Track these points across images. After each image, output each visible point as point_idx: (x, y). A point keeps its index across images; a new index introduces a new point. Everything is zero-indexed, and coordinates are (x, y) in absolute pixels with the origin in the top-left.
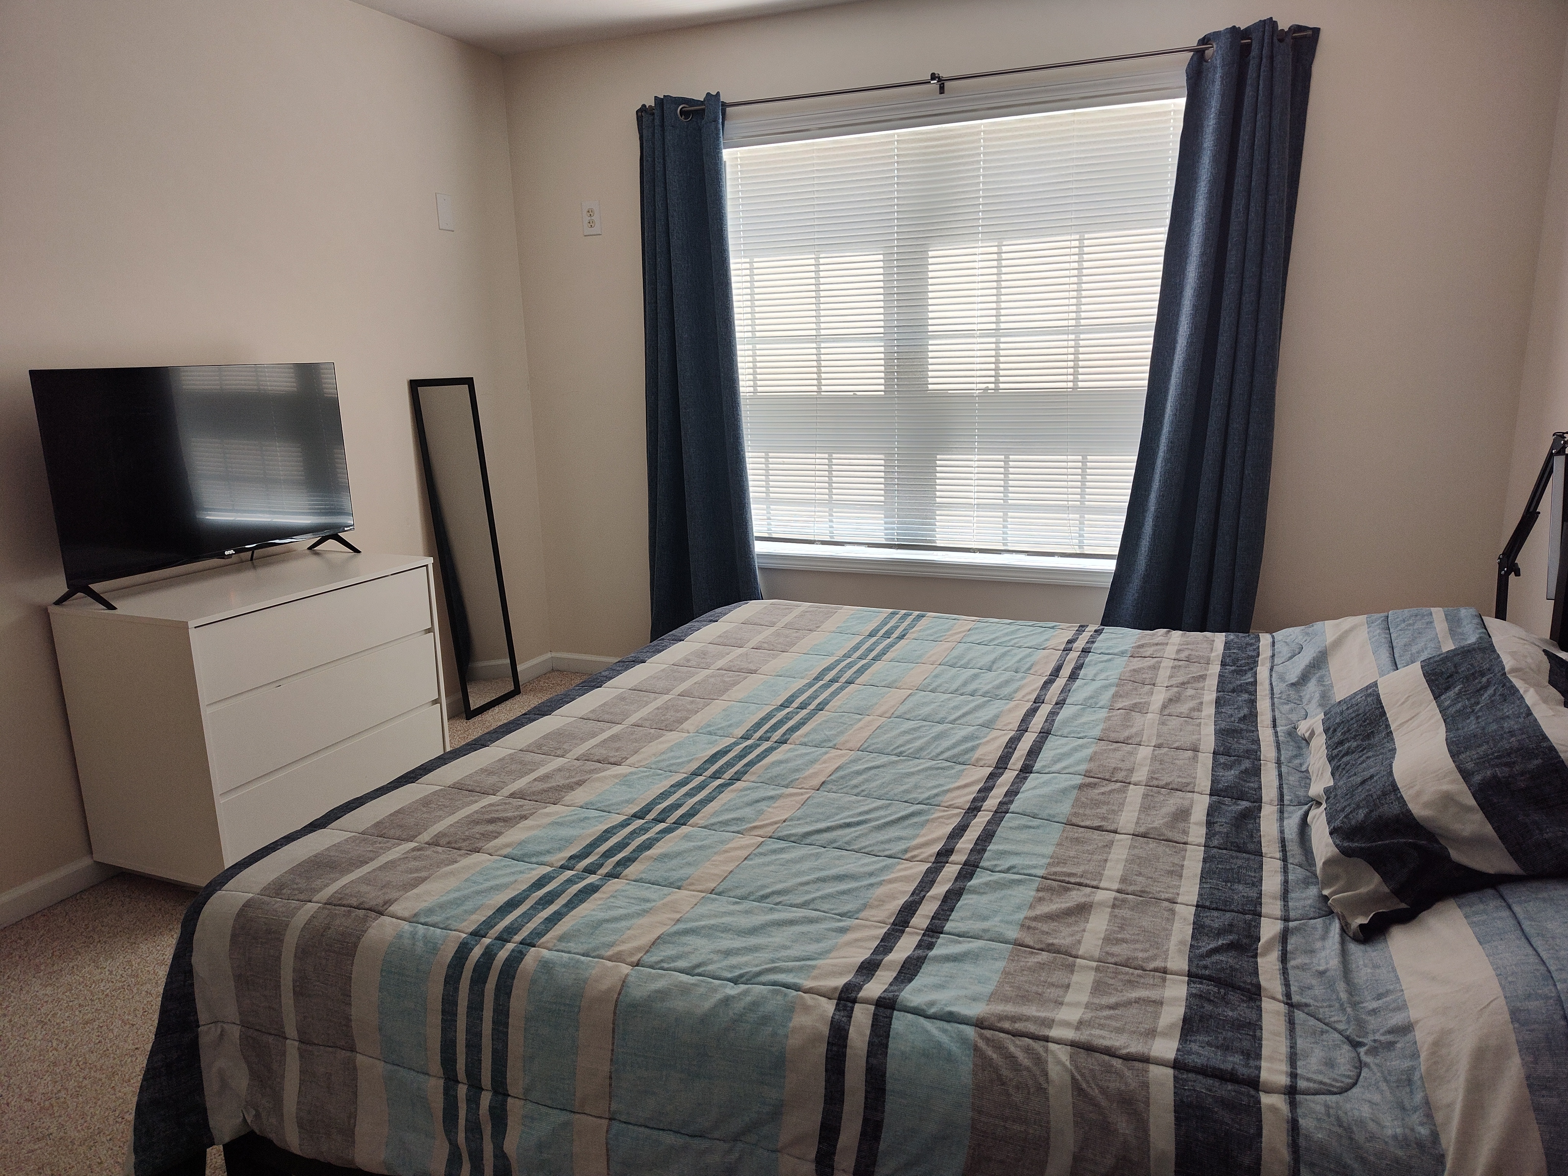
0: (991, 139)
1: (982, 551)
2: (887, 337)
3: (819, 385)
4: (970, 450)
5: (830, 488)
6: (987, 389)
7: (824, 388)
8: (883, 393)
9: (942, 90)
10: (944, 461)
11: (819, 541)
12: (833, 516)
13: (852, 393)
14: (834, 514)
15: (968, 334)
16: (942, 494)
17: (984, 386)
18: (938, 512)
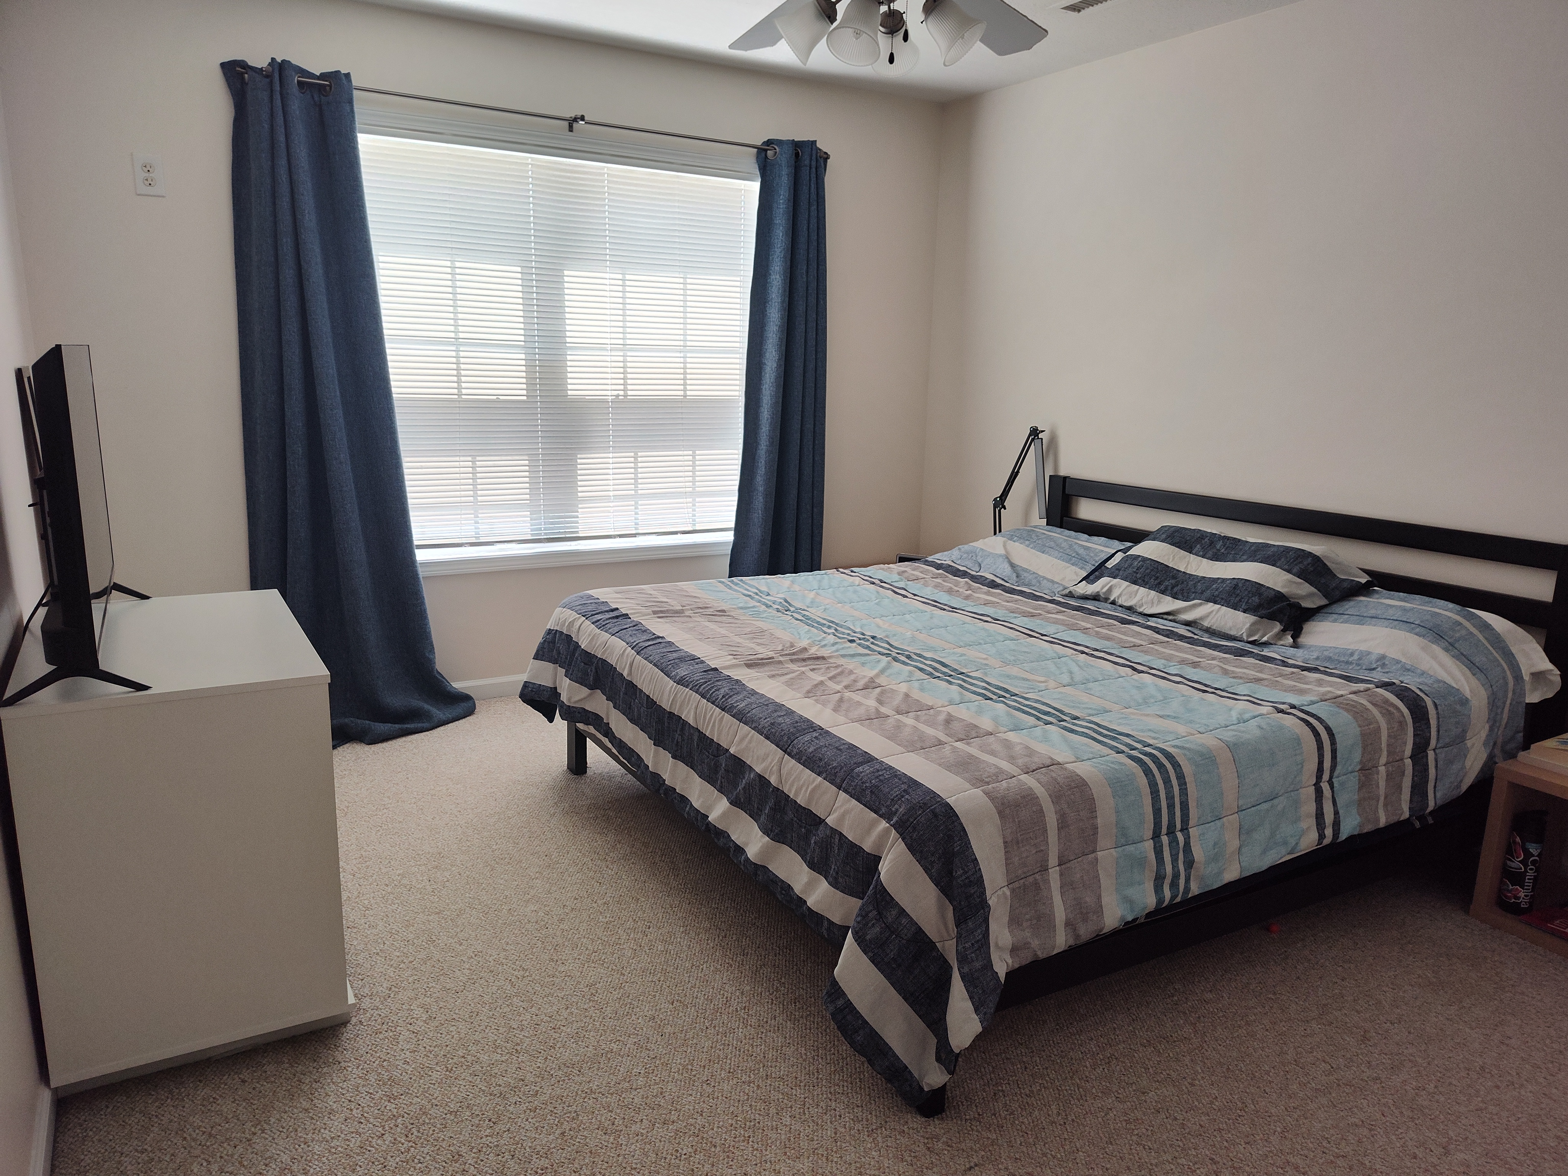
0: (617, 183)
1: (621, 536)
2: (528, 346)
3: (459, 388)
4: (606, 449)
5: (475, 490)
6: (618, 396)
7: (464, 391)
8: (525, 398)
9: (571, 129)
10: (585, 462)
11: (467, 543)
12: (478, 517)
13: (495, 397)
14: (480, 515)
15: (601, 347)
16: (583, 490)
17: (615, 393)
18: (580, 506)
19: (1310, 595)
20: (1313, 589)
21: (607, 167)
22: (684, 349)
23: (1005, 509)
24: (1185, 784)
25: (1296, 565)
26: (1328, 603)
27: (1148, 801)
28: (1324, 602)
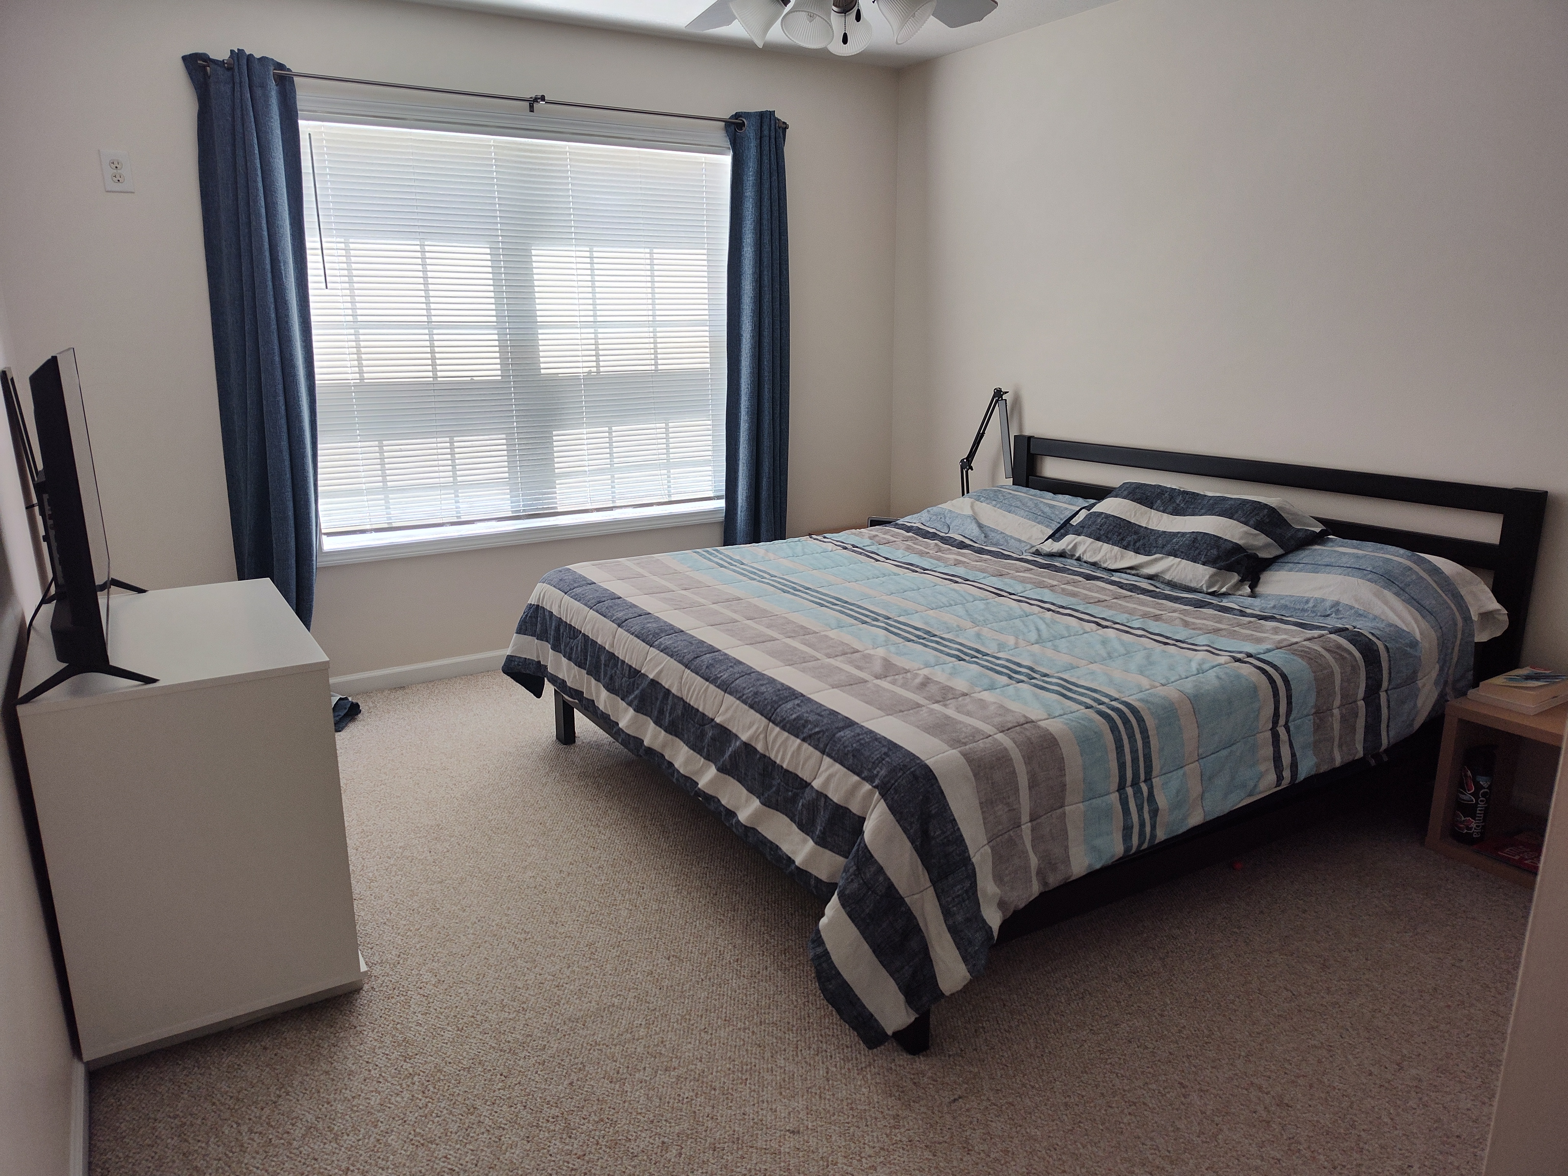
0: (577, 161)
1: (598, 510)
2: (499, 326)
3: (434, 371)
4: (579, 425)
5: (454, 470)
6: (590, 372)
7: (439, 374)
8: (500, 378)
9: (532, 109)
10: (562, 438)
11: (448, 523)
12: (458, 496)
13: (469, 379)
14: (460, 495)
15: (571, 325)
16: (560, 467)
17: (588, 369)
18: (557, 482)
19: (1266, 546)
20: (1269, 540)
21: (569, 146)
22: (654, 324)
23: (972, 469)
24: (1148, 737)
25: (1252, 517)
26: (1284, 552)
27: (1113, 755)
28: (1280, 551)
